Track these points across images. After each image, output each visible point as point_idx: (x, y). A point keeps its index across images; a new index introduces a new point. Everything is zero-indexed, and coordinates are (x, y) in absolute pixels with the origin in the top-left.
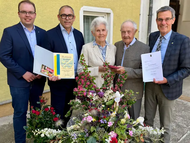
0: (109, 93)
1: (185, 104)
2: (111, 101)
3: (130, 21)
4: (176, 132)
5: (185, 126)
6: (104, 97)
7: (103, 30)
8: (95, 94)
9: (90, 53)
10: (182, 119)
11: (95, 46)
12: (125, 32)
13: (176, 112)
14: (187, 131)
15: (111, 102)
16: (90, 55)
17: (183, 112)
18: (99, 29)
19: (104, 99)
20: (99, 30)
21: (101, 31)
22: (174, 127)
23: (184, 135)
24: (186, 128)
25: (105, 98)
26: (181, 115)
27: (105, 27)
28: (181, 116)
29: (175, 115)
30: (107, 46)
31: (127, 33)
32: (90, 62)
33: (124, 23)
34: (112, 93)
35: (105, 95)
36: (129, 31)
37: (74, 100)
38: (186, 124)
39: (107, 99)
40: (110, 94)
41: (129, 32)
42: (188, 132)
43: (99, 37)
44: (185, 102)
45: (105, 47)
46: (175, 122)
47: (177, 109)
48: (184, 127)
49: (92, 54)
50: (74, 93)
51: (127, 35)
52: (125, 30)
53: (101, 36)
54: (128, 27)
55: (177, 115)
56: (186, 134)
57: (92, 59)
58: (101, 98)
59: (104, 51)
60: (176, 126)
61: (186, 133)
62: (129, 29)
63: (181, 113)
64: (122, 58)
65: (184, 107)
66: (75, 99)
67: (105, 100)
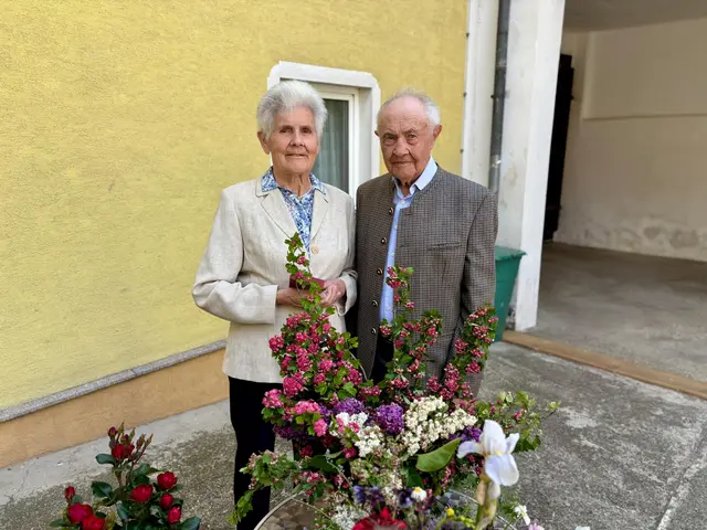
0: (429, 410)
1: (629, 392)
2: (441, 449)
3: (411, 94)
4: (631, 505)
5: (654, 478)
6: (407, 429)
7: (305, 130)
8: (363, 417)
9: (249, 220)
10: (639, 450)
11: (271, 192)
12: (395, 137)
13: (611, 424)
14: (669, 500)
15: (442, 455)
16: (249, 225)
17: (633, 420)
18: (291, 124)
19: (407, 438)
20: (288, 129)
21: (297, 131)
22: (621, 486)
23: (661, 517)
24: (660, 485)
25: (410, 434)
26: (629, 433)
27: (313, 121)
28: (631, 439)
29: (609, 435)
30: (316, 192)
31: (402, 140)
32: (249, 252)
33: (387, 103)
34: (442, 411)
35: (411, 422)
36: (410, 132)
37: (267, 452)
38: (654, 468)
39: (418, 439)
40: (431, 416)
41: (409, 135)
42: (672, 501)
43: (289, 155)
44: (630, 383)
45: (308, 197)
46: (616, 465)
47: (609, 408)
48: (653, 483)
49: (260, 220)
50: (266, 414)
51: (403, 147)
52: (396, 128)
53: (296, 151)
54: (406, 119)
55: (616, 436)
56: (669, 511)
57: (256, 241)
58: (394, 434)
59: (305, 212)
60: (625, 482)
61: (666, 508)
62: (408, 126)
63: (628, 425)
64: (388, 237)
65: (632, 401)
66: (272, 450)
67: (412, 447)
